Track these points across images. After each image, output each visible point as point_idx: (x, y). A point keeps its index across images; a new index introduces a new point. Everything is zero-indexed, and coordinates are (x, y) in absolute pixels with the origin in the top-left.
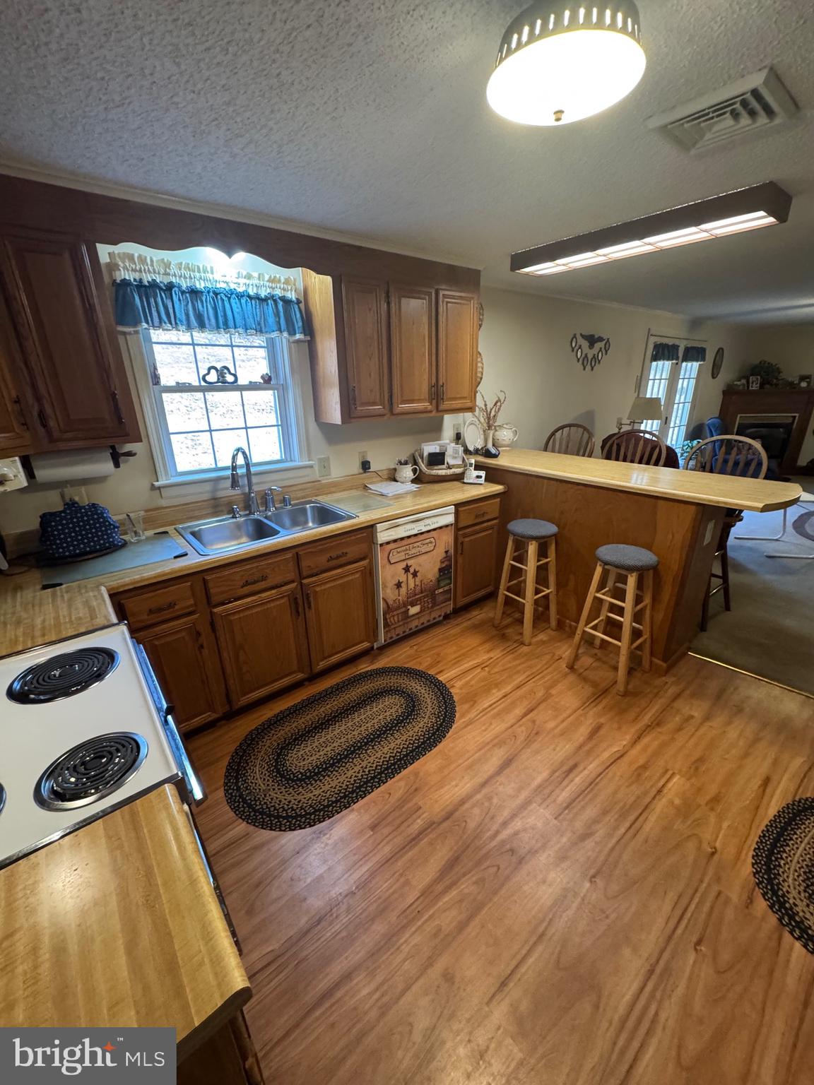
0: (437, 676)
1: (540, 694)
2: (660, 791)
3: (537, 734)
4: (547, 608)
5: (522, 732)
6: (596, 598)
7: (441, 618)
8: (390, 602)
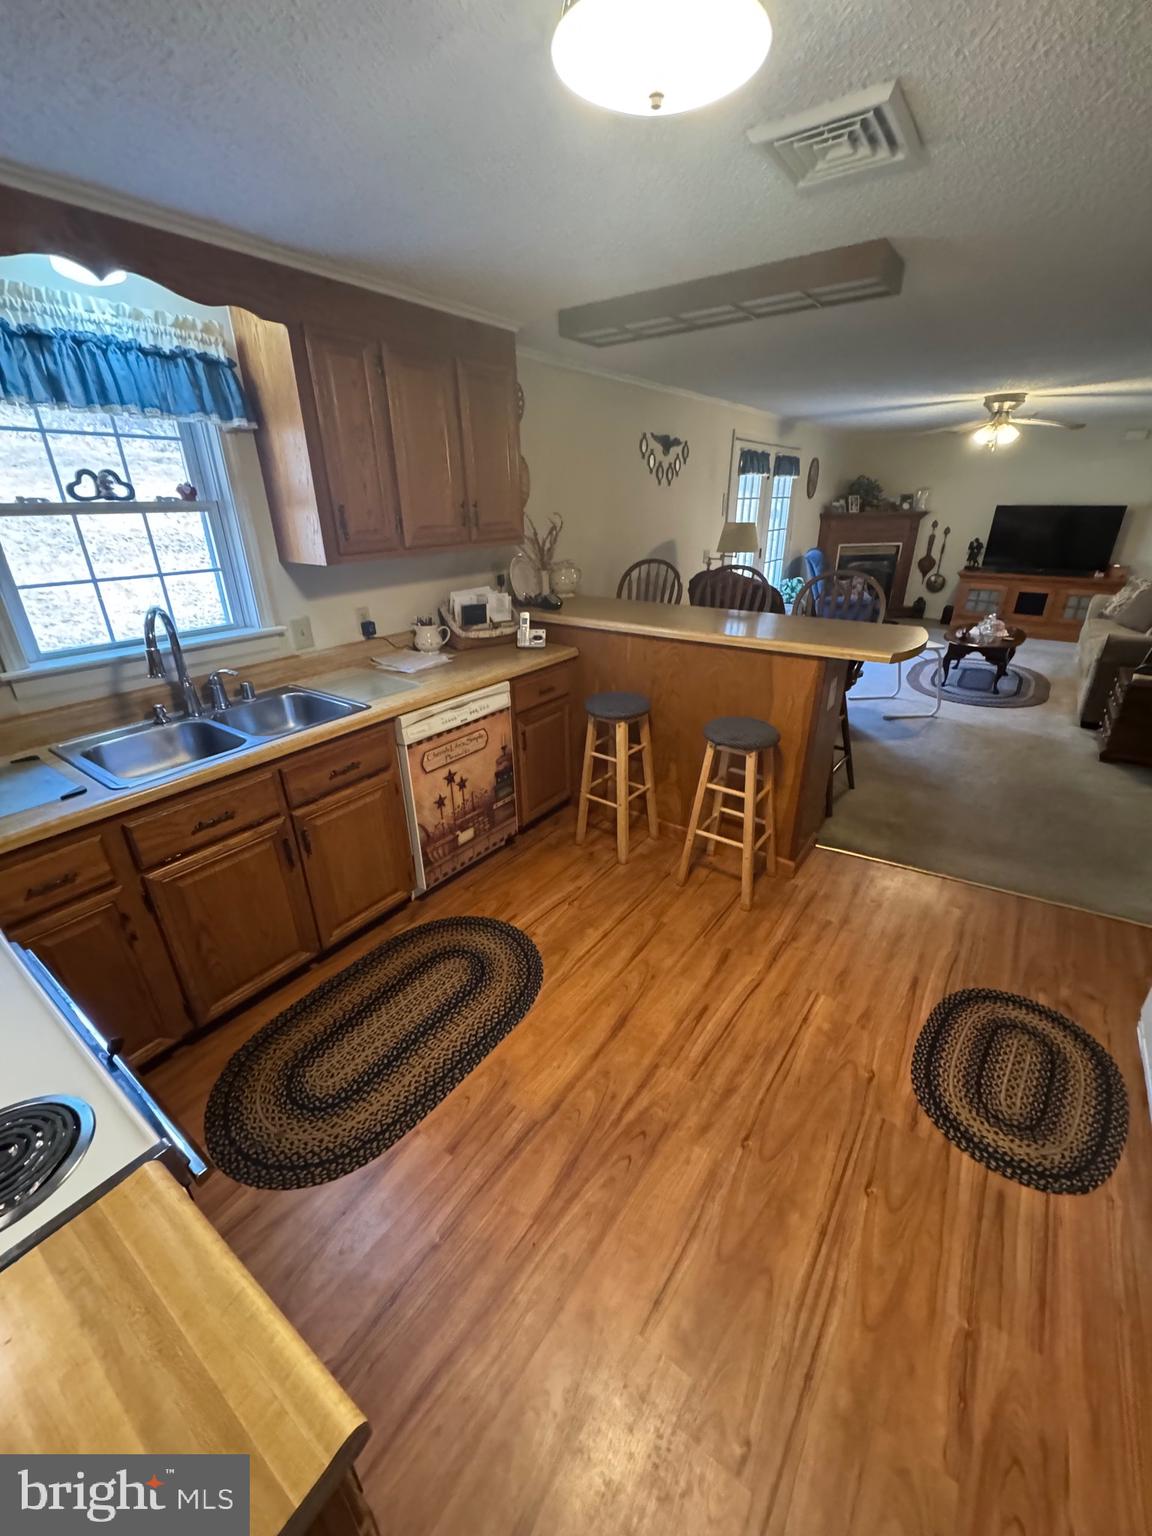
0: (512, 924)
1: (649, 924)
2: (805, 1020)
3: (653, 977)
4: (644, 810)
5: (634, 979)
6: (707, 789)
7: (503, 843)
8: (431, 829)
